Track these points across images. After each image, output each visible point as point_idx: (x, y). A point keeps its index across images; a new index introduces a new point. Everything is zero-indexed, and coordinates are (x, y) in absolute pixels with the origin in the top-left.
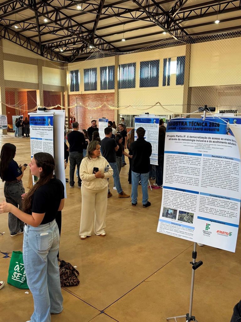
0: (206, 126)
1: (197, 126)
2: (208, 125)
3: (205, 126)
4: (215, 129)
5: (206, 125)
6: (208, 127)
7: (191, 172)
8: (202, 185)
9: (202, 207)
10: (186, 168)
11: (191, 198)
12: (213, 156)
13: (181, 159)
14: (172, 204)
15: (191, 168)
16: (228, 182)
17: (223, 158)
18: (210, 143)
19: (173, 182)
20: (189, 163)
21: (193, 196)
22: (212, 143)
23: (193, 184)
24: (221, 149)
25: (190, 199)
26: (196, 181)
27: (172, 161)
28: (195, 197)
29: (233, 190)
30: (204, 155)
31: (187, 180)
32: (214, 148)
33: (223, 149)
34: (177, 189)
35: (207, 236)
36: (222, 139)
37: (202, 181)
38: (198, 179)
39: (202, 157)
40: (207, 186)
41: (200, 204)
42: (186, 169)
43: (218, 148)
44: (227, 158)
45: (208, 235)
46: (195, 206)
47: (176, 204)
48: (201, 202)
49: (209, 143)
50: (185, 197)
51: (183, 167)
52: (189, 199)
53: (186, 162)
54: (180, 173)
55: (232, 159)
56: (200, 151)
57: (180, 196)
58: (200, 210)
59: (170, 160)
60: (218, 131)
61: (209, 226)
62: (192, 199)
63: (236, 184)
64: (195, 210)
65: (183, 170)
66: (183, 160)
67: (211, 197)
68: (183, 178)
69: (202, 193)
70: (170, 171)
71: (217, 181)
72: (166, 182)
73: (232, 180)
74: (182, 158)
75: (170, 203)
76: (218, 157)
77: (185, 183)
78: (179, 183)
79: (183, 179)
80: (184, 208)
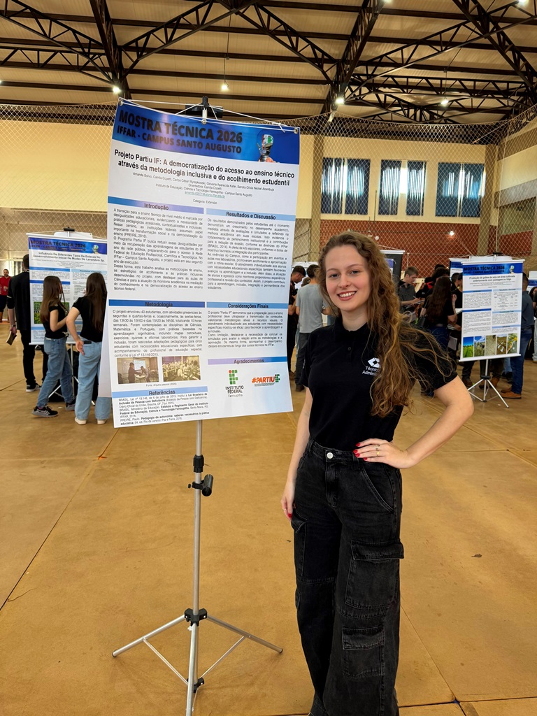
0: (210, 138)
1: (187, 136)
2: (216, 135)
3: (207, 138)
4: (232, 149)
5: (210, 135)
6: (215, 141)
7: (180, 254)
8: (209, 286)
9: (214, 335)
10: (167, 245)
11: (188, 321)
12: (229, 214)
13: (152, 221)
14: (139, 345)
15: (179, 244)
16: (263, 271)
17: (252, 216)
18: (222, 182)
19: (138, 285)
20: (176, 233)
21: (191, 315)
22: (226, 182)
23: (189, 285)
24: (247, 195)
25: (186, 323)
26: (196, 277)
27: (128, 226)
28: (196, 315)
29: (274, 286)
30: (211, 212)
31: (173, 276)
32: (231, 194)
33: (250, 195)
34: (148, 304)
35: (237, 396)
36: (248, 172)
37: (210, 275)
38: (201, 271)
39: (205, 216)
40: (220, 286)
41: (210, 330)
42: (168, 247)
43: (241, 194)
44: (260, 217)
45: (237, 394)
46: (199, 337)
47: (151, 342)
48: (211, 324)
49: (218, 180)
50: (172, 321)
51: (159, 242)
52: (184, 323)
53: (167, 229)
54: (152, 260)
55: (273, 218)
56: (200, 202)
57: (159, 320)
58: (212, 344)
59: (124, 224)
60: (239, 152)
61: (236, 375)
62: (191, 322)
63: (280, 272)
64: (200, 347)
65: (162, 251)
66: (157, 224)
67: (231, 308)
68: (161, 273)
69: (211, 305)
70: (125, 255)
71: (241, 271)
72: (116, 289)
73: (270, 266)
74: (156, 218)
75: (135, 344)
76: (241, 216)
77: (170, 284)
78: (152, 286)
79: (162, 276)
80: (174, 348)
